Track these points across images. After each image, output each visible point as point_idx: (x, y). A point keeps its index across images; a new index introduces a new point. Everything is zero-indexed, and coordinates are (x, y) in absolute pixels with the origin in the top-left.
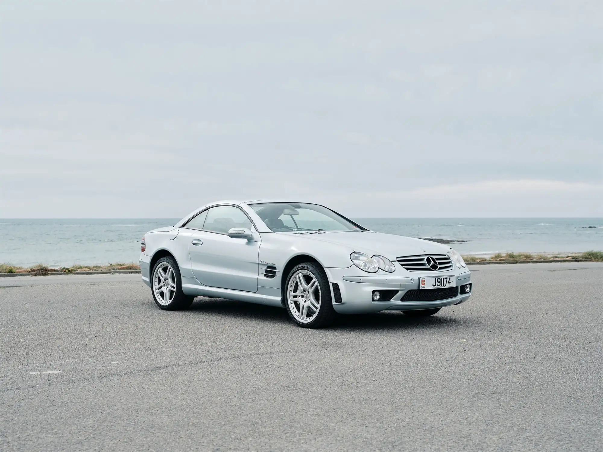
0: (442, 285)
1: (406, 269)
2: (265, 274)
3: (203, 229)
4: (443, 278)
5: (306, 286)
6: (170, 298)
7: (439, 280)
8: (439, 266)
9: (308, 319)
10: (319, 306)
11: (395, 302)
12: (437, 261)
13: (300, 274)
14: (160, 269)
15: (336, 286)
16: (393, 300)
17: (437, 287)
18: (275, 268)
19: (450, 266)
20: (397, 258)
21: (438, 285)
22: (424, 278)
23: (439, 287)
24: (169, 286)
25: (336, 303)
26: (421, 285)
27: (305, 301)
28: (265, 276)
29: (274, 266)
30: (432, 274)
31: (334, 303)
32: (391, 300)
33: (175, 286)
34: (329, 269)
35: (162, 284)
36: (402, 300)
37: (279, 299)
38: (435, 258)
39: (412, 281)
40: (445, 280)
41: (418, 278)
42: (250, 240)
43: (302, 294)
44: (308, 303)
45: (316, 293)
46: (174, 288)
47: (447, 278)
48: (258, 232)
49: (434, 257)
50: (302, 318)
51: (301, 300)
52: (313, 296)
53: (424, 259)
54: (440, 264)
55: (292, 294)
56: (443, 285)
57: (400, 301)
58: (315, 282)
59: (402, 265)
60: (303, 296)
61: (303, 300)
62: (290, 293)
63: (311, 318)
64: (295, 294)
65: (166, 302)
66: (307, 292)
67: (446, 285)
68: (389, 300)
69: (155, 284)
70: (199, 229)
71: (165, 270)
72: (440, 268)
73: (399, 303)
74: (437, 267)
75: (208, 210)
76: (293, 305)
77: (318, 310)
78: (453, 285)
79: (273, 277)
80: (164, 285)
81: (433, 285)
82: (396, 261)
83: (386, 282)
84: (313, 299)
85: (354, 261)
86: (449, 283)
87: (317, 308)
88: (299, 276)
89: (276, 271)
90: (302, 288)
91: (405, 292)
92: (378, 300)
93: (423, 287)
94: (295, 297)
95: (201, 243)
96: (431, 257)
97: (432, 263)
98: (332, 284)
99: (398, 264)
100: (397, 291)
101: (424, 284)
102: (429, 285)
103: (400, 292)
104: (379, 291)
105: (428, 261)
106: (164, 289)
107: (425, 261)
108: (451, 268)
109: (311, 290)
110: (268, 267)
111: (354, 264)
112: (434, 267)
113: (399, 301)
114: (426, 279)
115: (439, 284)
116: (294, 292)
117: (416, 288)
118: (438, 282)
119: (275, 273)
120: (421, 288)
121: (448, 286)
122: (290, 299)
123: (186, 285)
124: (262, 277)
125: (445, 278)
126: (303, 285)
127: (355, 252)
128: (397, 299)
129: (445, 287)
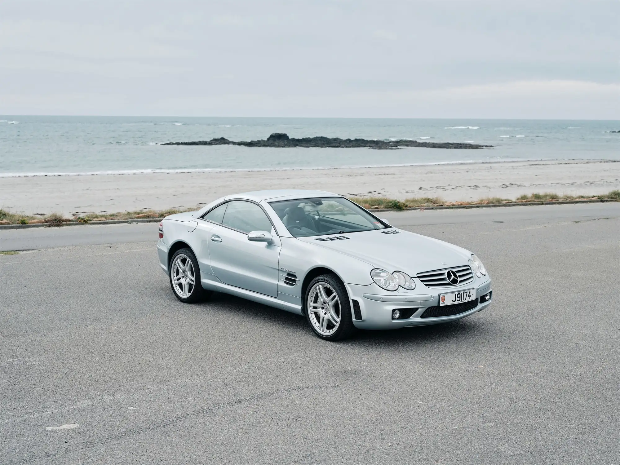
0: (462, 300)
1: (426, 285)
2: (285, 281)
3: (222, 223)
5: (326, 299)
6: (189, 292)
7: (459, 295)
8: (459, 279)
9: (328, 331)
10: (339, 320)
11: (415, 319)
12: (458, 274)
13: (321, 286)
14: (179, 260)
15: (356, 303)
16: (413, 317)
17: (457, 302)
18: (295, 276)
19: (471, 278)
20: (417, 274)
21: (458, 301)
22: (444, 294)
23: (459, 302)
24: (188, 279)
25: (356, 319)
26: (441, 302)
27: (325, 313)
28: (285, 282)
29: (294, 274)
30: (453, 289)
31: (354, 319)
32: (410, 317)
33: (194, 279)
34: (349, 285)
35: (180, 275)
36: (422, 316)
37: (299, 307)
38: (456, 271)
39: (432, 299)
40: (465, 295)
41: (438, 295)
42: (270, 243)
43: (322, 306)
44: (328, 316)
45: (336, 307)
46: (193, 281)
47: (467, 292)
48: (278, 235)
49: (454, 270)
50: (322, 330)
51: (321, 312)
52: (333, 310)
53: (444, 273)
54: (460, 276)
55: (312, 304)
56: (463, 300)
57: (420, 318)
58: (335, 297)
59: (422, 281)
60: (323, 308)
61: (323, 312)
62: (311, 304)
63: (331, 331)
64: (315, 305)
65: (185, 294)
66: (327, 304)
67: (466, 299)
68: (408, 317)
69: (174, 274)
70: (218, 224)
71: (184, 261)
72: (461, 282)
73: (419, 320)
74: (458, 280)
75: (228, 203)
76: (314, 316)
77: (338, 325)
78: (473, 298)
79: (293, 285)
80: (183, 277)
81: (453, 301)
82: (416, 277)
83: (406, 300)
84: (334, 312)
85: (375, 278)
86: (469, 296)
87: (337, 322)
88: (319, 287)
89: (296, 280)
90: (322, 300)
91: (425, 309)
92: (398, 319)
93: (443, 303)
94: (315, 308)
95: (220, 239)
96: (451, 271)
97: (453, 277)
98: (352, 300)
99: (418, 281)
100: (417, 309)
101: (444, 299)
102: (449, 301)
103: (419, 310)
104: (399, 310)
105: (449, 275)
106: (183, 281)
107: (445, 276)
108: (472, 280)
109: (332, 303)
110: (288, 274)
111: (374, 282)
112: (455, 282)
113: (419, 318)
114: (446, 296)
115: (459, 299)
116: (314, 303)
117: (436, 305)
118: (458, 297)
119: (295, 281)
120: (441, 305)
121: (468, 300)
122: (310, 310)
123: (205, 281)
124: (282, 284)
125: (465, 293)
126: (323, 297)
127: (375, 269)
128: (416, 317)
129: (465, 301)
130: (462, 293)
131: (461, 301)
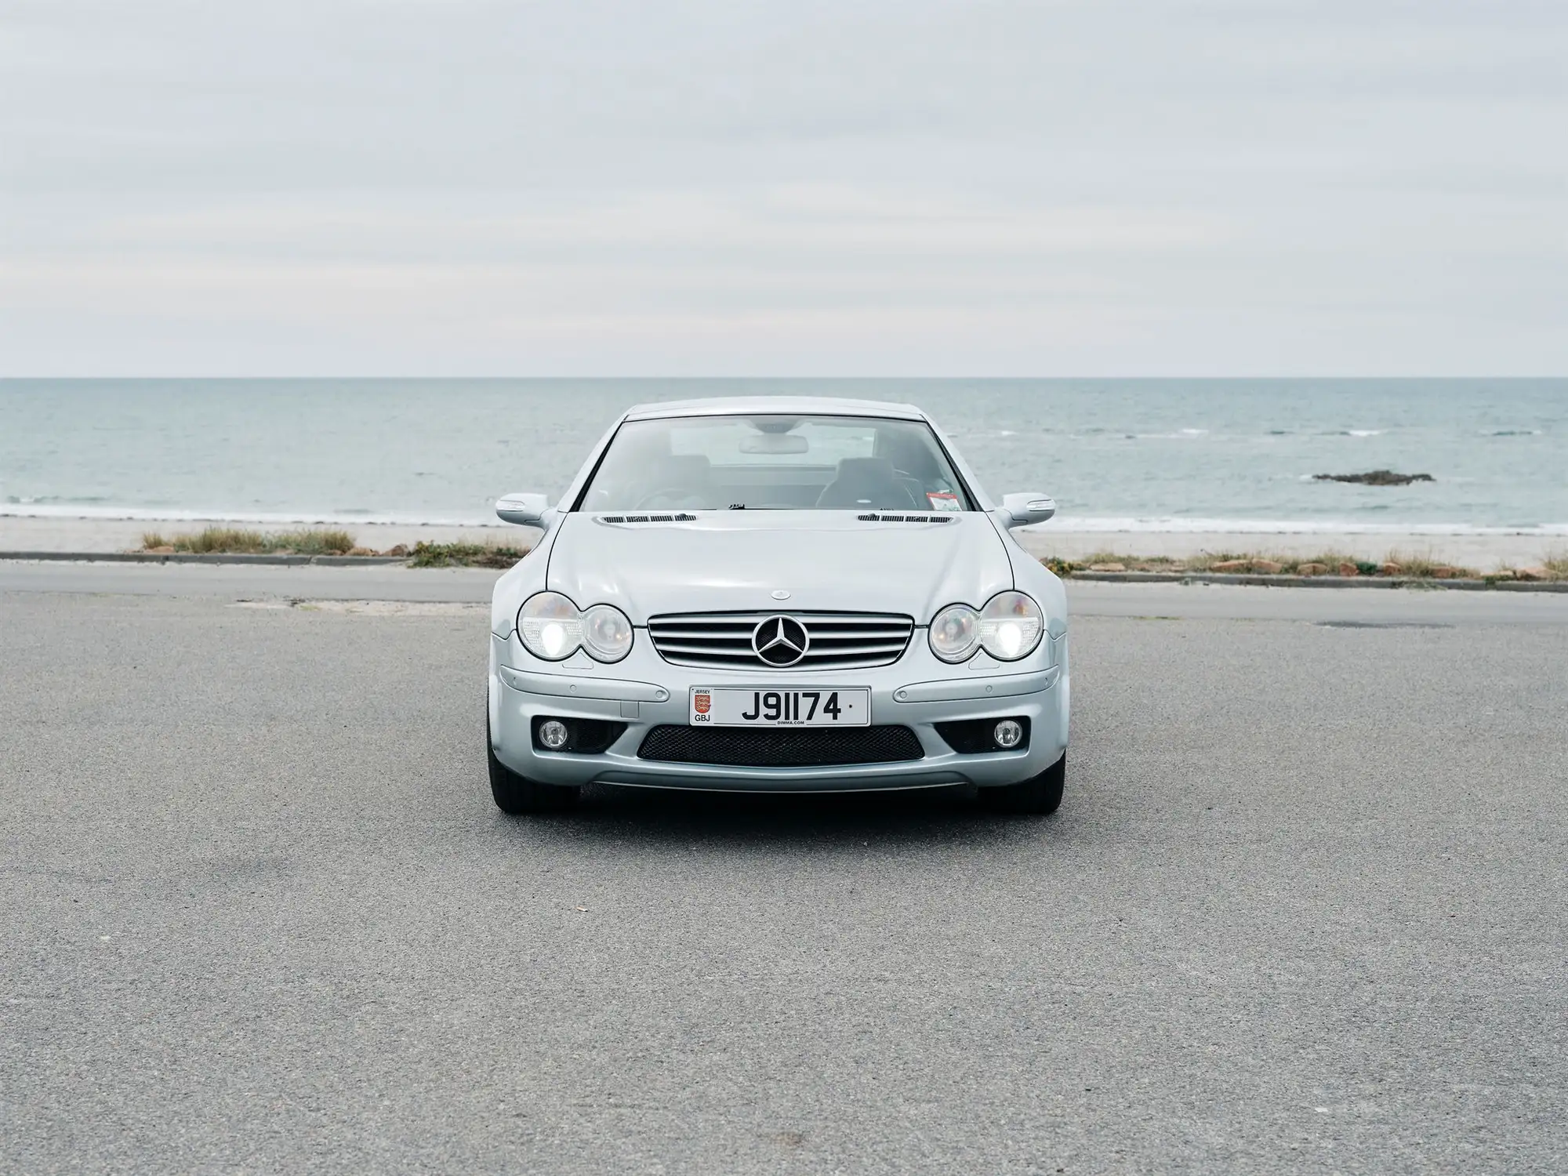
0: (787, 717)
1: (662, 653)
4: (796, 695)
7: (770, 699)
8: (808, 652)
11: (618, 759)
16: (614, 752)
17: (761, 722)
20: (652, 617)
21: (767, 716)
22: (709, 688)
23: (774, 724)
26: (694, 713)
30: (772, 677)
32: (607, 752)
36: (644, 752)
40: (805, 704)
41: (686, 689)
47: (817, 696)
54: (818, 643)
56: (796, 717)
57: (636, 757)
59: (656, 640)
67: (810, 717)
68: (600, 751)
72: (810, 660)
73: (635, 763)
74: (798, 654)
78: (852, 719)
81: (745, 715)
82: (646, 627)
86: (826, 710)
91: (647, 729)
93: (703, 718)
96: (785, 620)
97: (782, 639)
99: (645, 637)
100: (622, 726)
101: (705, 708)
102: (727, 713)
103: (629, 731)
105: (766, 631)
108: (885, 661)
112: (781, 655)
113: (631, 756)
114: (712, 693)
115: (773, 712)
117: (679, 720)
118: (769, 707)
120: (694, 723)
121: (822, 720)
125: (805, 695)
128: (622, 751)
129: (807, 724)
130: (787, 696)
131: (782, 717)
